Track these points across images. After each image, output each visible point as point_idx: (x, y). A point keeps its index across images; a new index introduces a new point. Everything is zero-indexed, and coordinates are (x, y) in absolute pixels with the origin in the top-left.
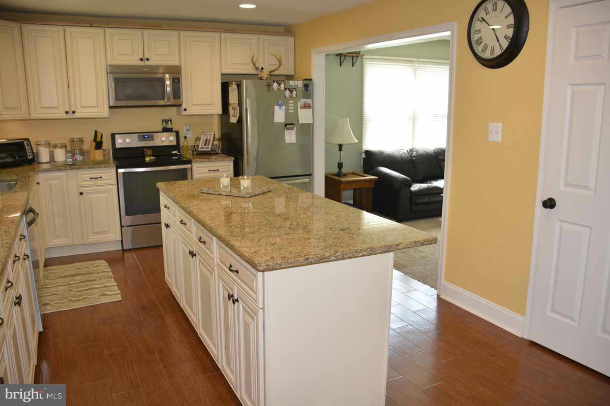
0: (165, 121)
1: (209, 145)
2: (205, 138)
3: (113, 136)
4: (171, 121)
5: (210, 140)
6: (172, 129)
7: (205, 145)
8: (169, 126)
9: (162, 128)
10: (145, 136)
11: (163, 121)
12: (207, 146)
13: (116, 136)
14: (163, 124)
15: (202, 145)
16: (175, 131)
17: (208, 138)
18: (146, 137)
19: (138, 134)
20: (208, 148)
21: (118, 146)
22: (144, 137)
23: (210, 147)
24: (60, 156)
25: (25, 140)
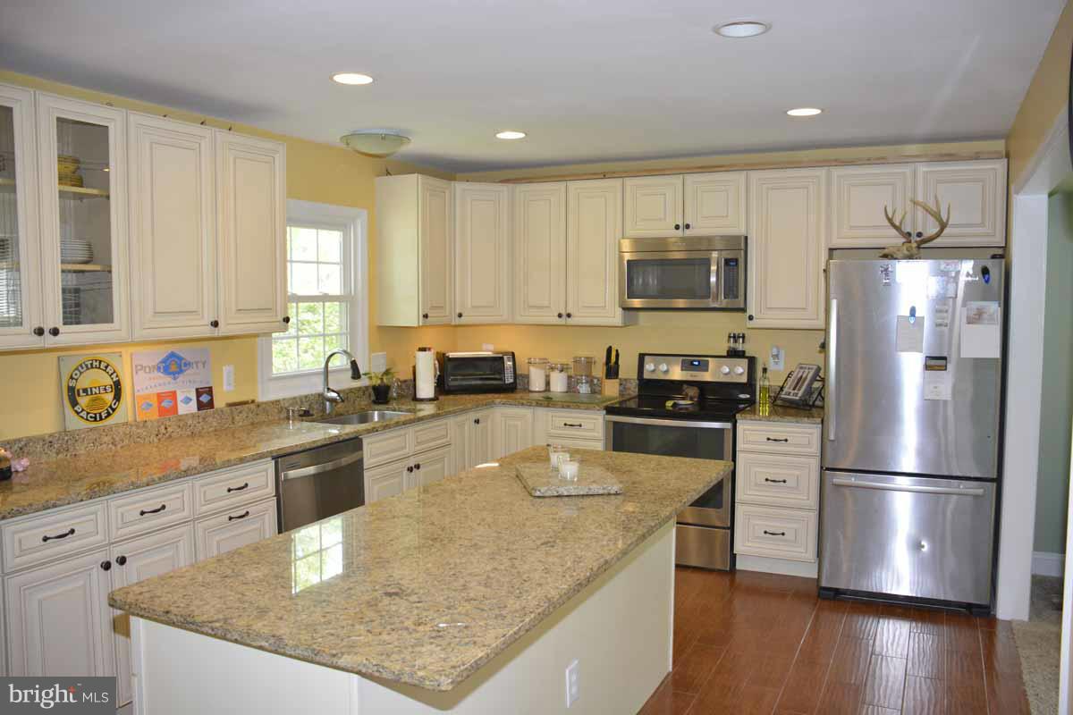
0: (734, 337)
1: (799, 390)
2: (799, 376)
3: (642, 357)
4: (743, 337)
5: (806, 378)
6: (744, 352)
7: (794, 389)
8: (740, 347)
9: (727, 349)
10: (693, 362)
11: (730, 337)
12: (796, 391)
13: (647, 358)
14: (729, 341)
15: (789, 388)
16: (747, 357)
17: (804, 376)
18: (696, 363)
19: (682, 358)
20: (796, 395)
21: (646, 376)
22: (692, 364)
23: (800, 393)
24: (559, 384)
25: (506, 353)
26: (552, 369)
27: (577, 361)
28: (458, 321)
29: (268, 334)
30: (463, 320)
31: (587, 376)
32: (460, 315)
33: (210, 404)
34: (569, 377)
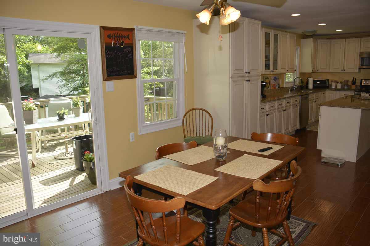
13: (362, 80)
21: (363, 84)
24: (339, 86)
25: (327, 79)
26: (338, 83)
27: (344, 81)
28: (317, 71)
29: (285, 73)
30: (318, 71)
31: (347, 85)
32: (318, 70)
33: (279, 87)
34: (342, 85)
